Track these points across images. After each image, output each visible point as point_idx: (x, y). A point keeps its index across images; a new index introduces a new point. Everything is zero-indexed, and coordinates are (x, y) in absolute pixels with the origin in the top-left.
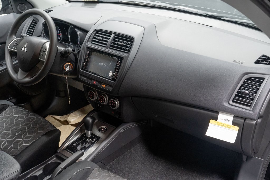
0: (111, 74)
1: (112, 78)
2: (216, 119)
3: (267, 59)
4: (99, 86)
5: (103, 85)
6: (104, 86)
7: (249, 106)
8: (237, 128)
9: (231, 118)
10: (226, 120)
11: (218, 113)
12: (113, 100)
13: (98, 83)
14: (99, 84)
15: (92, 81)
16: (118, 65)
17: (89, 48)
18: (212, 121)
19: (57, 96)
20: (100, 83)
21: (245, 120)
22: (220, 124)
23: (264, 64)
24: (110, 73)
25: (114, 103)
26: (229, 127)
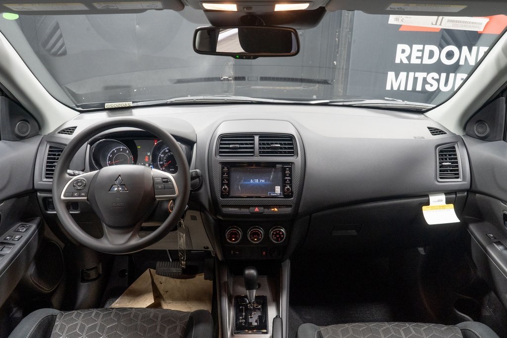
0: (278, 189)
1: (284, 195)
2: (428, 203)
3: (434, 130)
4: (266, 211)
5: (273, 209)
6: (276, 209)
7: (458, 178)
8: (452, 206)
9: (443, 197)
10: (439, 201)
11: (427, 196)
12: (278, 230)
13: (262, 208)
14: (266, 210)
15: (251, 208)
16: (288, 174)
17: (224, 164)
18: (424, 208)
19: (84, 281)
20: (266, 208)
21: (456, 195)
22: (435, 208)
23: (438, 134)
24: (276, 189)
25: (281, 233)
26: (443, 207)
